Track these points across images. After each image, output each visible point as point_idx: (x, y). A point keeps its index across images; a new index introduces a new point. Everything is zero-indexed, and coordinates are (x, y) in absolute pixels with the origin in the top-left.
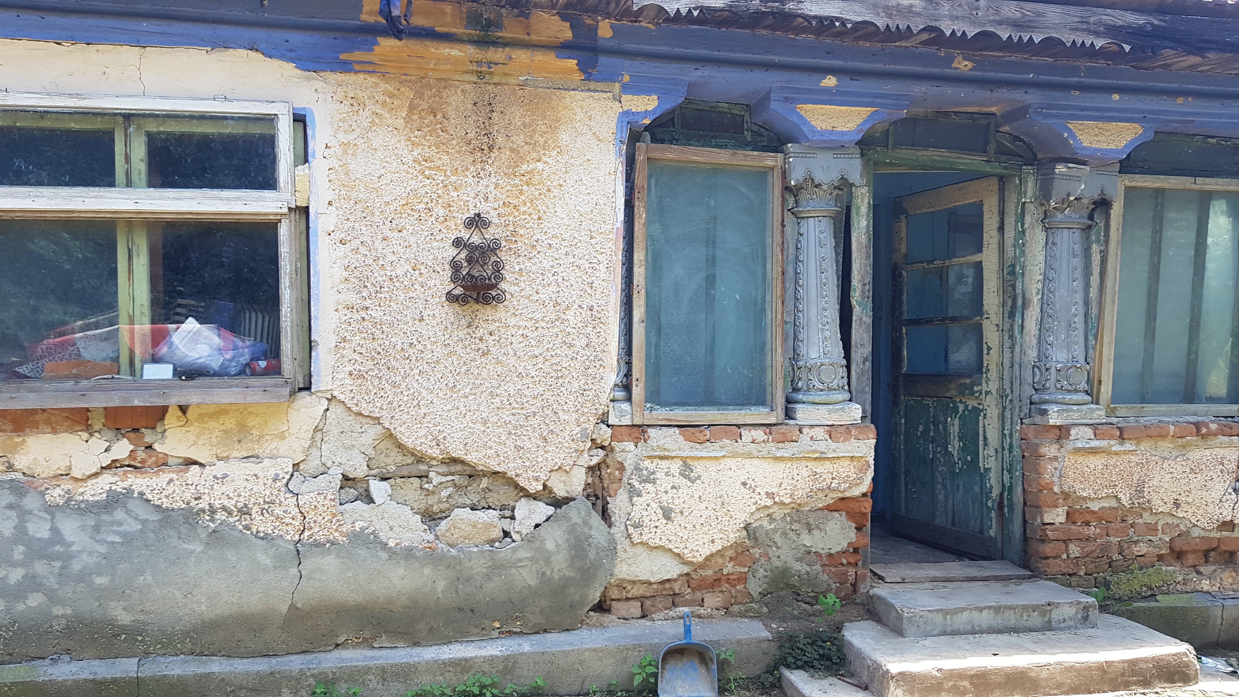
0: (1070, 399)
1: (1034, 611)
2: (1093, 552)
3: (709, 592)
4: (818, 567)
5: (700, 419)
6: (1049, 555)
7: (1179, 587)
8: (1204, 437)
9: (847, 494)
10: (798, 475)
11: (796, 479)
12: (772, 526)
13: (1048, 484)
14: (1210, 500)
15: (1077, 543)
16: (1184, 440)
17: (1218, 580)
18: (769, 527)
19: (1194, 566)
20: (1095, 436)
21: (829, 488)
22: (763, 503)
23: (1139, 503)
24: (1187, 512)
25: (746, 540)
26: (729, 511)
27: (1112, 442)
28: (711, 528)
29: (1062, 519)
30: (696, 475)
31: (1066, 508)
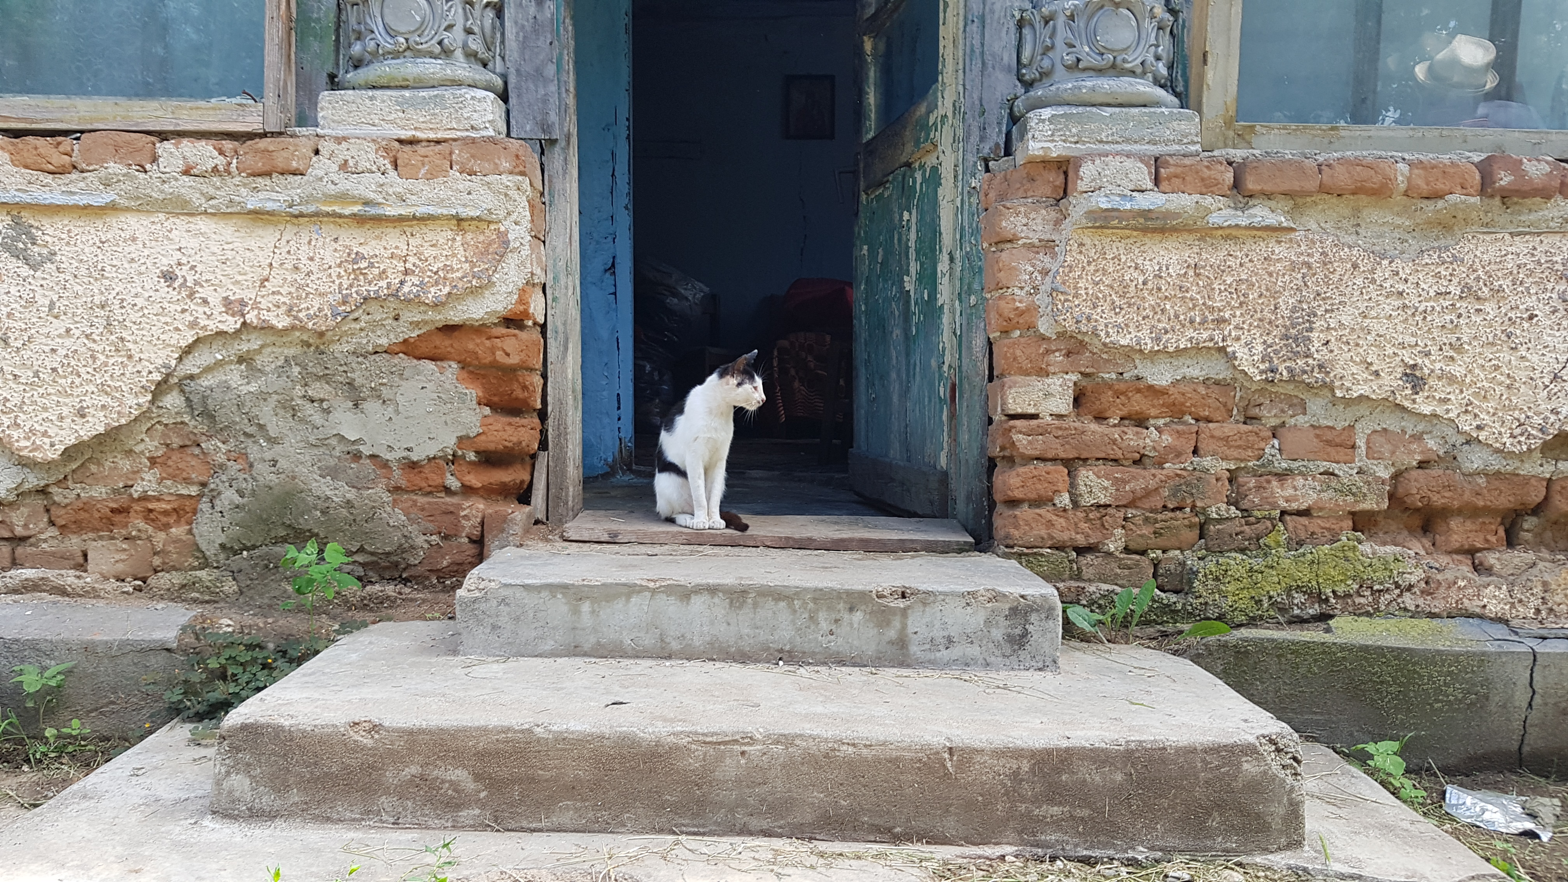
0: (1093, 89)
1: (851, 610)
2: (1148, 493)
3: (101, 538)
4: (379, 492)
5: (59, 115)
6: (1018, 494)
7: (1408, 600)
8: (1506, 197)
9: (455, 315)
10: (311, 259)
11: (305, 270)
12: (253, 387)
13: (1021, 313)
14: (1522, 375)
15: (1102, 468)
16: (1440, 204)
17: (1538, 590)
18: (244, 389)
19: (1471, 552)
20: (1157, 181)
21: (396, 296)
22: (213, 326)
23: (1290, 370)
24: (1446, 401)
25: (186, 418)
26: (122, 339)
27: (1208, 200)
28: (78, 381)
29: (1062, 404)
30: (45, 251)
31: (1074, 377)
